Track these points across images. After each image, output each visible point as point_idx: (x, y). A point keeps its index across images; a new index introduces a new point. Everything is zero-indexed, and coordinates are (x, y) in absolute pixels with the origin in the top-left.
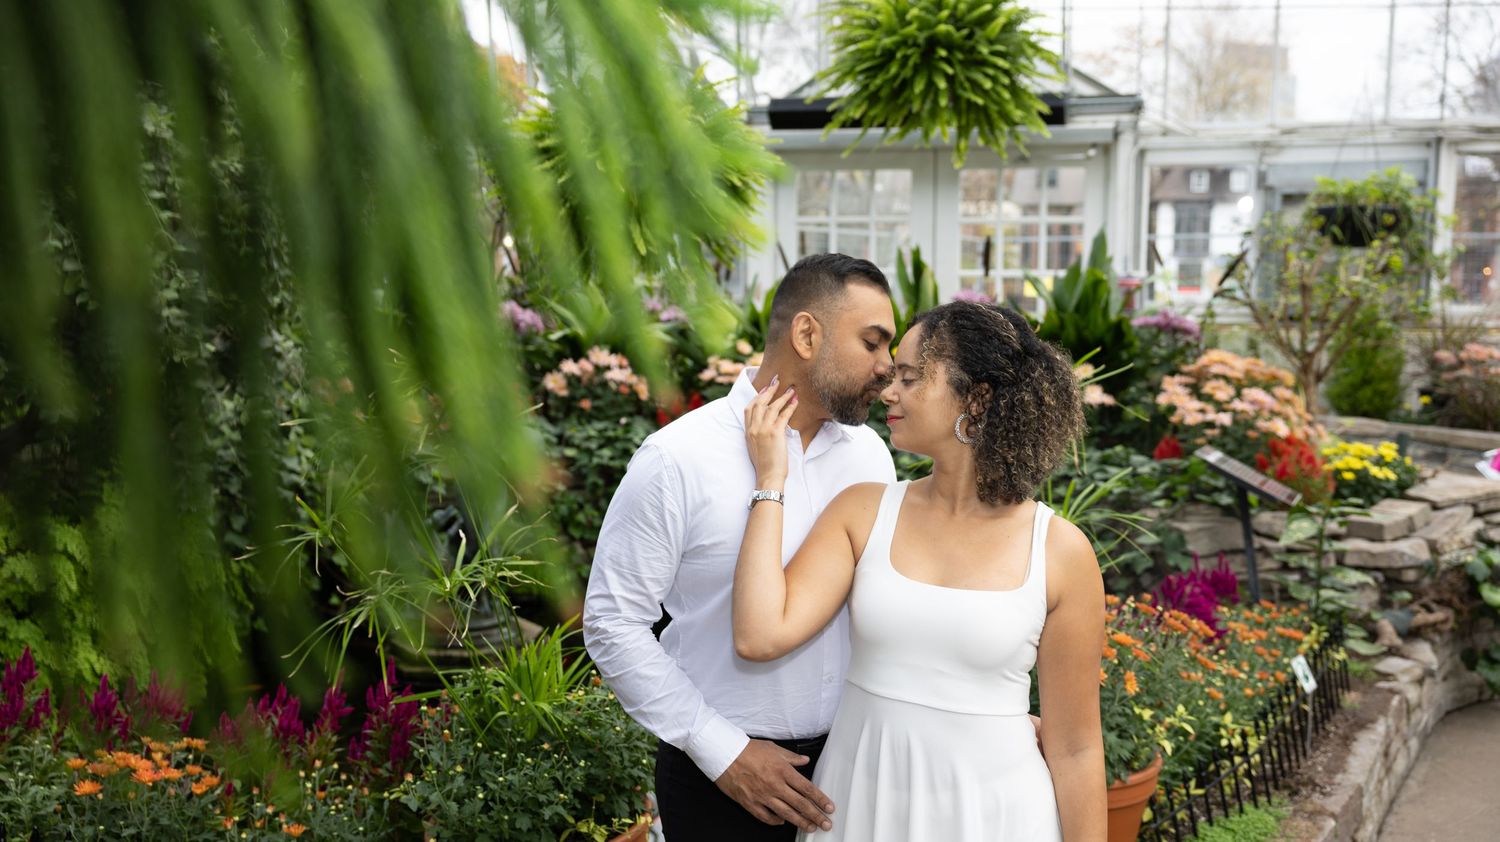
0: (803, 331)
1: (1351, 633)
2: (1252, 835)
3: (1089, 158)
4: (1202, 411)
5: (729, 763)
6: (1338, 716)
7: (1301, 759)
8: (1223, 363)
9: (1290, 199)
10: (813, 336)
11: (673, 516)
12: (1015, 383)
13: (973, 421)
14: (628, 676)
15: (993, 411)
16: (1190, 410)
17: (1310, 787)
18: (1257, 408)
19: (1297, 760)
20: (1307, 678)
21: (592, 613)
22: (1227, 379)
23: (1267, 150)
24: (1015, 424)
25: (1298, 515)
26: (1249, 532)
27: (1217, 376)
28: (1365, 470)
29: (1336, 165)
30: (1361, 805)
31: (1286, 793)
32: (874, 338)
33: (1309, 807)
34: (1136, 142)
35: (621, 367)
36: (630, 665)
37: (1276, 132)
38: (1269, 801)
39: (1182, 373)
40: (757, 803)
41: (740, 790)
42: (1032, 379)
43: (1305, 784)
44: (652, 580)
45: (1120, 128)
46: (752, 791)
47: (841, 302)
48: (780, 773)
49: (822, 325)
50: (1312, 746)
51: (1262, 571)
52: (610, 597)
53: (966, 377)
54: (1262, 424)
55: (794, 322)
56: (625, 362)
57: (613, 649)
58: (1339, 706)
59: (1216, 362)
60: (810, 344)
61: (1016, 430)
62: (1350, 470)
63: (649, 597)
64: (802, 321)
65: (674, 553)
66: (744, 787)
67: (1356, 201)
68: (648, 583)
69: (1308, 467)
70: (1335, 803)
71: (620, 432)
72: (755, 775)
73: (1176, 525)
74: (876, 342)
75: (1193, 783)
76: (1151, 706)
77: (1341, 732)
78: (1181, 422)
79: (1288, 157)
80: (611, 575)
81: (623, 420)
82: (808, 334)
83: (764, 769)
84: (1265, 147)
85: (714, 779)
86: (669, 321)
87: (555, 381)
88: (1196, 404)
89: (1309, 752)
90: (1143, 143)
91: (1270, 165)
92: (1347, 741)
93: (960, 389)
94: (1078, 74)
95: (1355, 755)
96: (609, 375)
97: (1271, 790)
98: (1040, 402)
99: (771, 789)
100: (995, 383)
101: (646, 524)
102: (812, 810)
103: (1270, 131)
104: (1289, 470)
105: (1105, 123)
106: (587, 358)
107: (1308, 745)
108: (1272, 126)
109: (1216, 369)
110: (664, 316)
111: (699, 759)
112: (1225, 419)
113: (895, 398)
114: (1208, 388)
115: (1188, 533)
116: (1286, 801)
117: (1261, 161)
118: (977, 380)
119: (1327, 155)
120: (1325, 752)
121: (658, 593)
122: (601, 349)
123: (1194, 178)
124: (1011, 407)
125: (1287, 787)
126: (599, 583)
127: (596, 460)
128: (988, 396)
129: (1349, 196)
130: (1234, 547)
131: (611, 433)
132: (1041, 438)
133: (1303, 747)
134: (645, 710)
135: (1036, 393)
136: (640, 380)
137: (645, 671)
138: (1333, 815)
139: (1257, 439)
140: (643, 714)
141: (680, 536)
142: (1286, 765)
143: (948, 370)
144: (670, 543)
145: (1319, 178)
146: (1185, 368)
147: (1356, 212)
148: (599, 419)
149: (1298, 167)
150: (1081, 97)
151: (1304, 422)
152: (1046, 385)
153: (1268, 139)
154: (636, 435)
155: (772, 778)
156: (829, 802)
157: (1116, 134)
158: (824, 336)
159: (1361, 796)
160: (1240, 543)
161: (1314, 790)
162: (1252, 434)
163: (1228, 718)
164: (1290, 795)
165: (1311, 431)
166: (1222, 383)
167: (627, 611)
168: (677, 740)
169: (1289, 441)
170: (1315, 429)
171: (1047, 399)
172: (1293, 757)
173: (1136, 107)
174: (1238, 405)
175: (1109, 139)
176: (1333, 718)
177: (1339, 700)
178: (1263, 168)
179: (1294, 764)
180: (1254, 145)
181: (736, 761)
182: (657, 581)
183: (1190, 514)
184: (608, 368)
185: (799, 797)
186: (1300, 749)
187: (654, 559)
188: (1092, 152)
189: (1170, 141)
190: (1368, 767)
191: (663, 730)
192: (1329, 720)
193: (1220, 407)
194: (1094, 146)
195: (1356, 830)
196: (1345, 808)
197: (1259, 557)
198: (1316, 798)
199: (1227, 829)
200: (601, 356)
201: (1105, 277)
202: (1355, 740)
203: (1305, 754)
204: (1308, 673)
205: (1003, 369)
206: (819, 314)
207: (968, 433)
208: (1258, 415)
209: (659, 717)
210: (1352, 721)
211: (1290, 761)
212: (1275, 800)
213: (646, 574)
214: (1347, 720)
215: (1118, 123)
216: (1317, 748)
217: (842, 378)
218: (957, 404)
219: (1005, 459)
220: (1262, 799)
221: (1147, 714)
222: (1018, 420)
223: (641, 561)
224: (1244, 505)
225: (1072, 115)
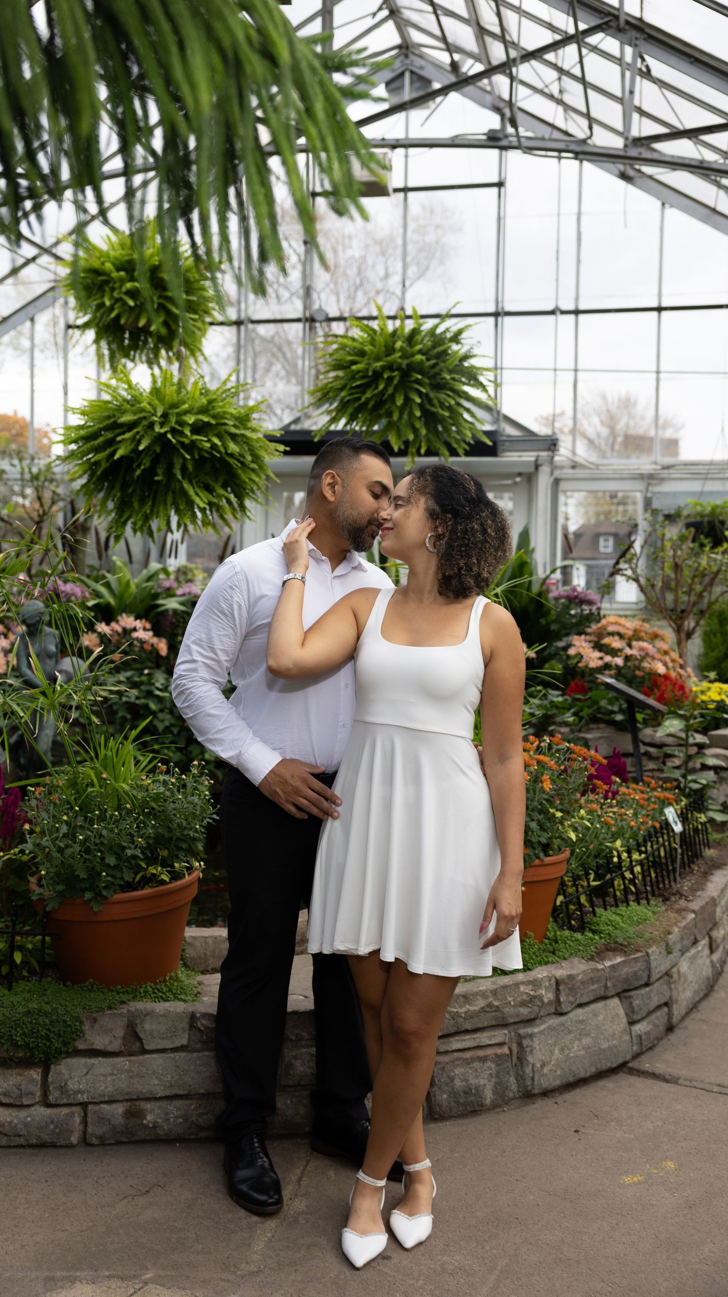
0: (329, 484)
1: (710, 807)
2: (635, 918)
3: (516, 483)
4: (601, 658)
5: (267, 772)
6: (700, 861)
7: (673, 883)
8: (616, 623)
9: (670, 518)
10: (336, 487)
11: (240, 606)
12: (469, 517)
13: (438, 537)
14: (202, 715)
15: (453, 531)
16: (593, 658)
17: (678, 896)
18: (643, 654)
19: (670, 882)
20: (676, 823)
21: (179, 673)
22: (621, 636)
23: (652, 482)
24: (466, 542)
25: (670, 716)
26: (636, 741)
27: (612, 634)
28: (722, 701)
29: (701, 493)
30: (715, 911)
31: (661, 899)
32: (378, 490)
33: (676, 906)
34: (552, 473)
35: (145, 629)
36: (203, 707)
37: (658, 467)
38: (648, 903)
39: (586, 634)
40: (288, 801)
41: (275, 792)
42: (481, 516)
43: (674, 894)
44: (221, 650)
45: (540, 462)
46: (285, 793)
47: (356, 465)
48: (304, 781)
49: (342, 480)
50: (680, 875)
51: (646, 771)
52: (193, 661)
53: (437, 508)
54: (645, 664)
55: (324, 476)
56: (148, 626)
57: (191, 697)
58: (701, 856)
59: (612, 623)
60: (334, 492)
61: (467, 545)
62: (713, 701)
63: (218, 662)
64: (329, 477)
65: (239, 632)
66: (278, 790)
67: (718, 516)
68: (219, 653)
69: (679, 693)
70: (696, 905)
71: (144, 678)
72: (287, 782)
73: (582, 735)
74: (379, 493)
75: (592, 877)
76: (562, 811)
77: (702, 870)
78: (586, 667)
79: (668, 487)
80: (195, 648)
81: (146, 671)
82: (332, 486)
83: (293, 777)
84: (650, 478)
85: (257, 784)
86: (184, 595)
87: (90, 641)
88: (598, 654)
89: (678, 879)
90: (557, 473)
91: (654, 493)
92: (706, 875)
93: (432, 515)
94: (507, 419)
95: (711, 882)
96: (135, 635)
97: (650, 897)
98: (484, 532)
99: (297, 791)
100: (456, 514)
101: (220, 612)
102: (325, 804)
103: (653, 467)
104: (666, 696)
105: (529, 457)
106: (117, 622)
107: (677, 875)
108: (655, 463)
109: (611, 629)
110: (179, 592)
111: (247, 770)
112: (619, 661)
113: (389, 517)
114: (606, 641)
115: (591, 740)
116: (660, 904)
117: (647, 490)
118: (445, 509)
119: (695, 486)
120: (690, 880)
121: (226, 661)
122: (128, 617)
123: (602, 543)
124: (465, 532)
125: (660, 895)
126: (185, 653)
127: (124, 699)
128: (450, 523)
129: (713, 512)
130: (627, 752)
131: (137, 679)
132: (482, 554)
133: (674, 876)
134: (211, 737)
135: (482, 525)
136: (160, 641)
137: (213, 712)
138: (693, 911)
139: (643, 677)
140: (210, 740)
141: (244, 620)
142: (661, 886)
143: (426, 502)
144: (235, 625)
145: (690, 500)
146: (588, 630)
147: (717, 524)
148: (125, 670)
149: (675, 494)
150: (509, 436)
151: (677, 665)
152: (489, 522)
153: (653, 472)
154: (158, 681)
155: (298, 784)
156: (338, 798)
157: (537, 466)
158: (343, 487)
159: (715, 905)
160: (630, 748)
161: (680, 898)
162: (637, 673)
163: (618, 843)
164: (663, 901)
165: (682, 672)
166: (617, 638)
167: (203, 673)
168: (231, 758)
169: (666, 677)
170: (686, 671)
171: (489, 530)
172: (667, 882)
173: (551, 444)
174: (628, 651)
175: (532, 469)
176: (696, 863)
177: (701, 852)
178: (649, 495)
179: (667, 886)
180: (641, 477)
181: (272, 771)
182: (225, 651)
183: (592, 729)
184: (135, 630)
185: (317, 796)
186: (672, 878)
187: (224, 635)
188: (518, 479)
189: (578, 472)
190: (720, 888)
191: (222, 751)
192: (694, 863)
193: (614, 652)
194: (520, 474)
195: (711, 929)
196: (703, 908)
197: (645, 760)
198: (683, 903)
199: (618, 914)
200: (127, 621)
201: (529, 561)
202: (712, 874)
203: (675, 880)
204: (676, 819)
205: (463, 507)
206: (340, 473)
207: (435, 546)
208: (643, 659)
209: (220, 741)
210: (710, 864)
211: (664, 884)
212: (652, 902)
213: (218, 646)
214: (706, 863)
215: (537, 458)
216: (685, 878)
217: (355, 513)
218: (429, 524)
219: (458, 564)
220: (644, 902)
221: (559, 814)
222: (469, 539)
223: (214, 636)
224: (632, 720)
225: (504, 451)
